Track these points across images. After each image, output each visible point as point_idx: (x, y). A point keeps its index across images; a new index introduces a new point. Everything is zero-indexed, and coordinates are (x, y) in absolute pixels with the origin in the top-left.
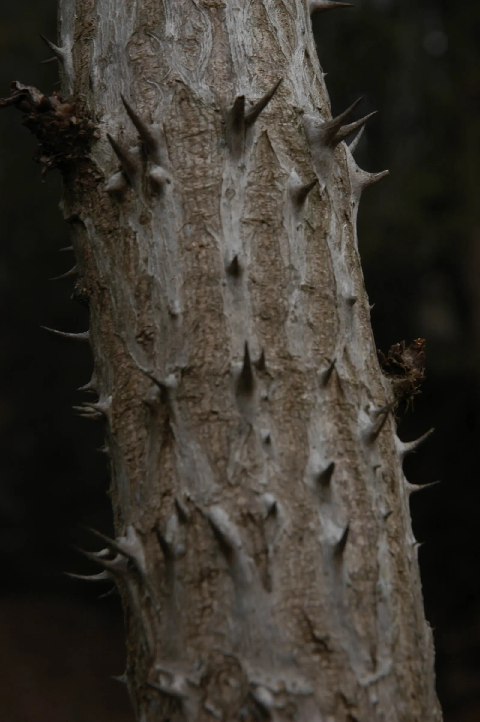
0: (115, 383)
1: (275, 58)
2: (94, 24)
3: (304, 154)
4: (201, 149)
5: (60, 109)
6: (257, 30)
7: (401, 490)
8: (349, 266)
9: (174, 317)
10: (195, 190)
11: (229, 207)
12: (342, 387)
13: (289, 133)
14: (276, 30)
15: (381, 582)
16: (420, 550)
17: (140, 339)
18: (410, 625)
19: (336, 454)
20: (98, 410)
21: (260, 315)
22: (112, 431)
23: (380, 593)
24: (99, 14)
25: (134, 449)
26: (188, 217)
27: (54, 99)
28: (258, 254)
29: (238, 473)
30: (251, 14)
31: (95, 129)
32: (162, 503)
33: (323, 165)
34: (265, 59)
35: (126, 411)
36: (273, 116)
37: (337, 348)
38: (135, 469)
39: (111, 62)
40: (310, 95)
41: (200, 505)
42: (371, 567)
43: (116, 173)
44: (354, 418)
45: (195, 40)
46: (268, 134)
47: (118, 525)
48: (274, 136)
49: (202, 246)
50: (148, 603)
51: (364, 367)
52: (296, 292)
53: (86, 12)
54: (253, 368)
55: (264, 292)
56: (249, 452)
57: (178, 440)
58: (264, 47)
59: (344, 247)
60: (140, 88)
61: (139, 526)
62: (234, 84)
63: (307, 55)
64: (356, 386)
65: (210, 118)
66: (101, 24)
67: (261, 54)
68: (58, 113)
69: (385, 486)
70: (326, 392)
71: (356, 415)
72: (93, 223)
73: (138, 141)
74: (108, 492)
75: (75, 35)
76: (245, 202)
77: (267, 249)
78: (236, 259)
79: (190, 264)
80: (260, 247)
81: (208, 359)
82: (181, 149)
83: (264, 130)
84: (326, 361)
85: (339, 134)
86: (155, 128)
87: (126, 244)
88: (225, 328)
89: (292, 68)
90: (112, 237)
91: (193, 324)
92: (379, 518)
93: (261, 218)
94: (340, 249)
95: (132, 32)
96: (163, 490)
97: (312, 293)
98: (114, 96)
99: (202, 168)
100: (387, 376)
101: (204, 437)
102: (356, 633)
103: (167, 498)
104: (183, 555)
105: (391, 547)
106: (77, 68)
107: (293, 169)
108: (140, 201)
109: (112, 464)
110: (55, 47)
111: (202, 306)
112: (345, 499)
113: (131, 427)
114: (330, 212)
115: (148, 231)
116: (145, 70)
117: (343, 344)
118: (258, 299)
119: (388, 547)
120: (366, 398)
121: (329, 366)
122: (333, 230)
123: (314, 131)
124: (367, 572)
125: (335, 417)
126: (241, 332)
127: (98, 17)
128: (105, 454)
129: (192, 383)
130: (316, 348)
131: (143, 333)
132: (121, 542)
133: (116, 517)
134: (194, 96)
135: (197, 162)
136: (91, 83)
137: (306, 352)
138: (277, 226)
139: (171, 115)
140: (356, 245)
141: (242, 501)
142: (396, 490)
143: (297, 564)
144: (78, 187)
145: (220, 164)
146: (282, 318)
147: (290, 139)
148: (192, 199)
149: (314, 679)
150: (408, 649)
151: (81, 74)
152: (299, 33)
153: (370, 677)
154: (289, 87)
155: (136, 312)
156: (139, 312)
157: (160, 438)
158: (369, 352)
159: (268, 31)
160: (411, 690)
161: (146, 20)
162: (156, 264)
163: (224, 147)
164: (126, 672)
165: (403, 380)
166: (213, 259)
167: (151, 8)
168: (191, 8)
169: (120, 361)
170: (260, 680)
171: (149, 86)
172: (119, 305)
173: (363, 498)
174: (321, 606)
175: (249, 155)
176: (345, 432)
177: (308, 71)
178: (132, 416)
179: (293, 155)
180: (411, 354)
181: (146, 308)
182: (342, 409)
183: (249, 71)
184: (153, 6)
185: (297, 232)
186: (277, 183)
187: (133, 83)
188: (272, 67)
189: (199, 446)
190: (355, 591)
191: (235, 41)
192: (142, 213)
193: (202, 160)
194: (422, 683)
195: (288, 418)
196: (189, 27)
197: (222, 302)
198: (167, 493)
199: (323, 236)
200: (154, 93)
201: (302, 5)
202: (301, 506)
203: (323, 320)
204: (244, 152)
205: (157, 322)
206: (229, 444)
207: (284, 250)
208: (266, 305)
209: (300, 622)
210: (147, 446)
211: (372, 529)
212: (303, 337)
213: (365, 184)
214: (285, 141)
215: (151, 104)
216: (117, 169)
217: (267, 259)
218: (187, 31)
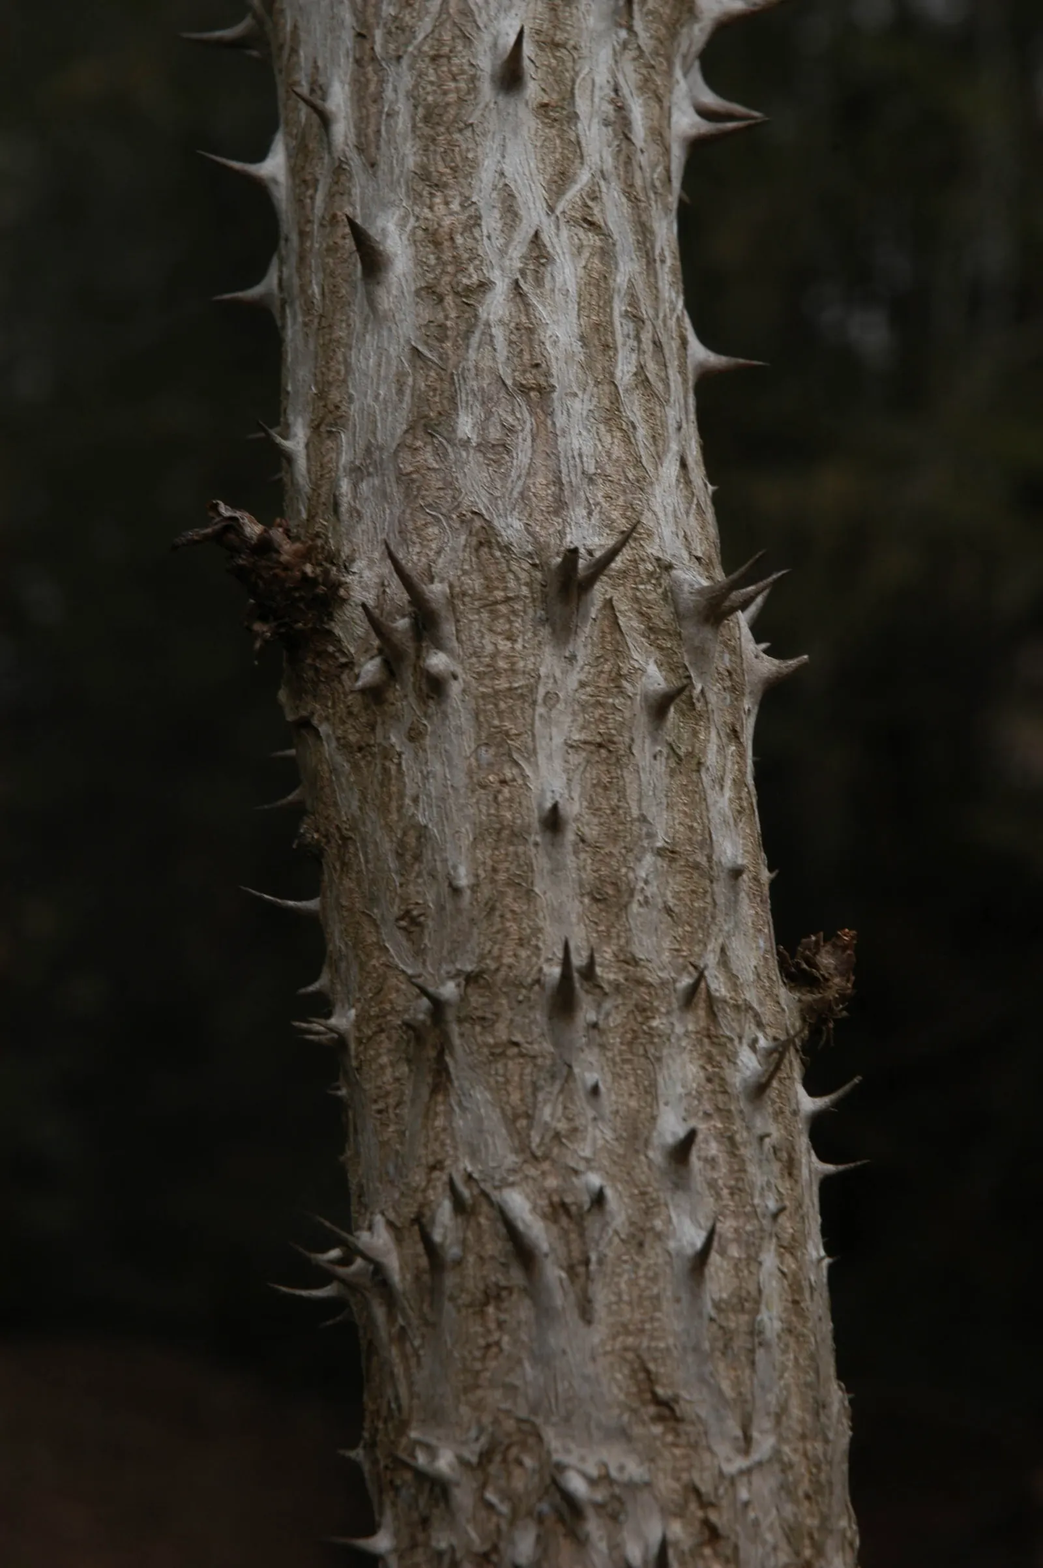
0: (361, 989)
1: (630, 476)
2: (343, 408)
3: (670, 634)
4: (507, 626)
5: (288, 549)
6: (602, 427)
7: (805, 1172)
8: (736, 814)
9: (456, 891)
10: (497, 692)
11: (547, 721)
12: (715, 1009)
13: (648, 601)
14: (634, 427)
15: (764, 1316)
16: (831, 1268)
17: (403, 923)
18: (808, 1385)
19: (701, 1114)
20: (331, 1029)
21: (590, 894)
22: (354, 1063)
23: (761, 1332)
24: (352, 391)
25: (387, 1094)
26: (484, 735)
27: (277, 534)
28: (591, 796)
29: (547, 1140)
30: (595, 400)
31: (341, 584)
32: (429, 1181)
33: (701, 654)
34: (615, 478)
35: (375, 1033)
36: (624, 573)
37: (710, 947)
38: (388, 1126)
39: (369, 474)
40: (685, 537)
41: (487, 1188)
42: (749, 1293)
43: (372, 658)
44: (732, 1059)
45: (504, 446)
46: (614, 603)
47: (358, 1212)
48: (623, 608)
49: (503, 782)
50: (402, 1336)
51: (752, 977)
52: (649, 858)
53: (330, 384)
54: (576, 975)
55: (599, 857)
56: (565, 1108)
57: (456, 1084)
58: (614, 457)
59: (728, 783)
60: (415, 522)
61: (392, 1215)
62: (564, 521)
63: (684, 465)
64: (737, 1007)
65: (523, 576)
66: (354, 408)
67: (609, 469)
68: (284, 558)
69: (776, 1167)
70: (690, 1017)
71: (736, 1054)
72: (334, 732)
73: (409, 609)
74: (342, 1158)
75: (312, 421)
76: (574, 713)
77: (606, 788)
78: (555, 808)
79: (484, 809)
80: (594, 786)
81: (507, 960)
82: (476, 625)
83: (608, 597)
84: (691, 968)
85: (727, 603)
86: (436, 590)
87: (386, 770)
88: (536, 913)
89: (658, 490)
90: (364, 757)
91: (486, 904)
92: (764, 1216)
93: (599, 739)
94: (722, 787)
95: (405, 427)
96: (431, 1160)
97: (672, 860)
98: (372, 530)
99: (508, 657)
100: (791, 989)
101: (497, 1082)
102: (720, 1392)
103: (436, 1174)
104: (459, 1263)
105: (782, 1262)
106: (313, 476)
107: (651, 661)
108: (410, 705)
109: (350, 1114)
110: (279, 440)
111: (502, 876)
112: (712, 1184)
113: (384, 1060)
114: (707, 728)
115: (421, 753)
116: (424, 493)
117: (720, 941)
118: (588, 868)
119: (777, 1262)
120: (753, 1027)
121: (696, 975)
122: (711, 758)
123: (687, 598)
124: (742, 1300)
125: (701, 1055)
126: (559, 918)
127: (351, 397)
128: (339, 1100)
129: (482, 996)
130: (677, 947)
131: (408, 912)
132: (364, 1238)
133: (354, 1200)
134: (499, 539)
135: (501, 648)
136: (336, 506)
137: (659, 953)
138: (622, 752)
139: (462, 570)
140: (750, 780)
141: (552, 1182)
142: (795, 1172)
143: (633, 1283)
144: (311, 673)
145: (536, 652)
146: (626, 898)
147: (649, 611)
148: (491, 706)
149: (652, 1460)
150: (802, 1422)
151: (319, 487)
152: (672, 429)
153: (740, 1463)
154: (651, 524)
155: (397, 880)
156: (403, 880)
157: (430, 1079)
158: (761, 952)
159: (622, 430)
160: (805, 1486)
161: (426, 408)
162: (431, 806)
163: (543, 625)
164: (362, 1444)
165: (818, 996)
166: (520, 803)
167: (435, 390)
168: (498, 392)
169: (369, 956)
170: (571, 1460)
171: (429, 519)
172: (370, 866)
173: (740, 1185)
174: (668, 1349)
175: (582, 639)
176: (717, 1080)
177: (685, 492)
178: (386, 1041)
179: (652, 637)
180: (833, 954)
181: (414, 875)
182: (713, 1043)
183: (587, 499)
184: (438, 386)
185: (653, 761)
186: (624, 683)
187: (404, 512)
188: (624, 491)
189: (488, 1096)
190: (721, 1327)
191: (568, 447)
192: (413, 723)
193: (509, 644)
194: (823, 1477)
195: (629, 1056)
196: (494, 424)
197: (533, 871)
198: (437, 1166)
199: (695, 767)
200: (436, 530)
201: (679, 378)
202: (643, 1194)
203: (689, 903)
204: (576, 633)
205: (430, 897)
206: (534, 1095)
207: (632, 792)
208: (600, 878)
209: (634, 1372)
210: (408, 1091)
211: (752, 1233)
212: (656, 929)
213: (768, 678)
214: (641, 614)
215: (431, 549)
216: (375, 652)
217: (605, 805)
218: (492, 430)
